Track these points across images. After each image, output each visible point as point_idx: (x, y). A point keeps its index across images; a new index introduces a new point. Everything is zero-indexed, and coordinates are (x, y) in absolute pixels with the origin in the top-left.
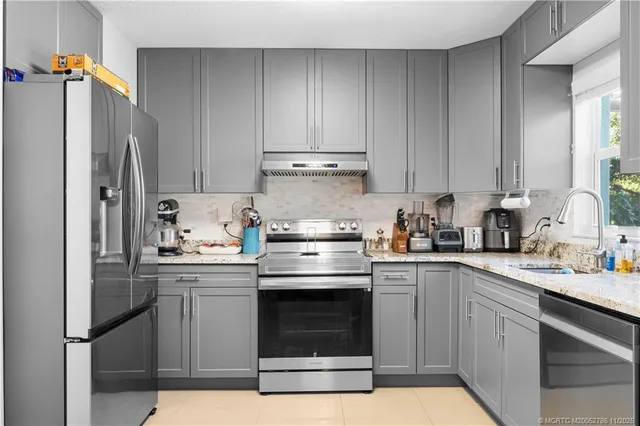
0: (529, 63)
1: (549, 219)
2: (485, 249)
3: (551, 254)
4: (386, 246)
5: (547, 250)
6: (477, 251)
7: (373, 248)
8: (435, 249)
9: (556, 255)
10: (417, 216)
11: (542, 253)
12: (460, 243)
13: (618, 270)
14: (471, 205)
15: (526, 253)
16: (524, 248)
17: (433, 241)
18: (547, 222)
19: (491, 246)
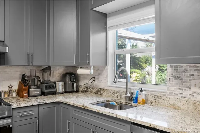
0: (94, 9)
1: (94, 78)
2: (66, 92)
3: (96, 93)
4: (14, 95)
5: (94, 91)
6: (62, 93)
7: (6, 96)
8: (43, 94)
9: (99, 94)
10: (33, 77)
11: (91, 92)
12: (54, 90)
13: (140, 103)
14: (56, 71)
15: (81, 92)
16: (81, 90)
17: (41, 90)
18: (93, 79)
19: (68, 90)
